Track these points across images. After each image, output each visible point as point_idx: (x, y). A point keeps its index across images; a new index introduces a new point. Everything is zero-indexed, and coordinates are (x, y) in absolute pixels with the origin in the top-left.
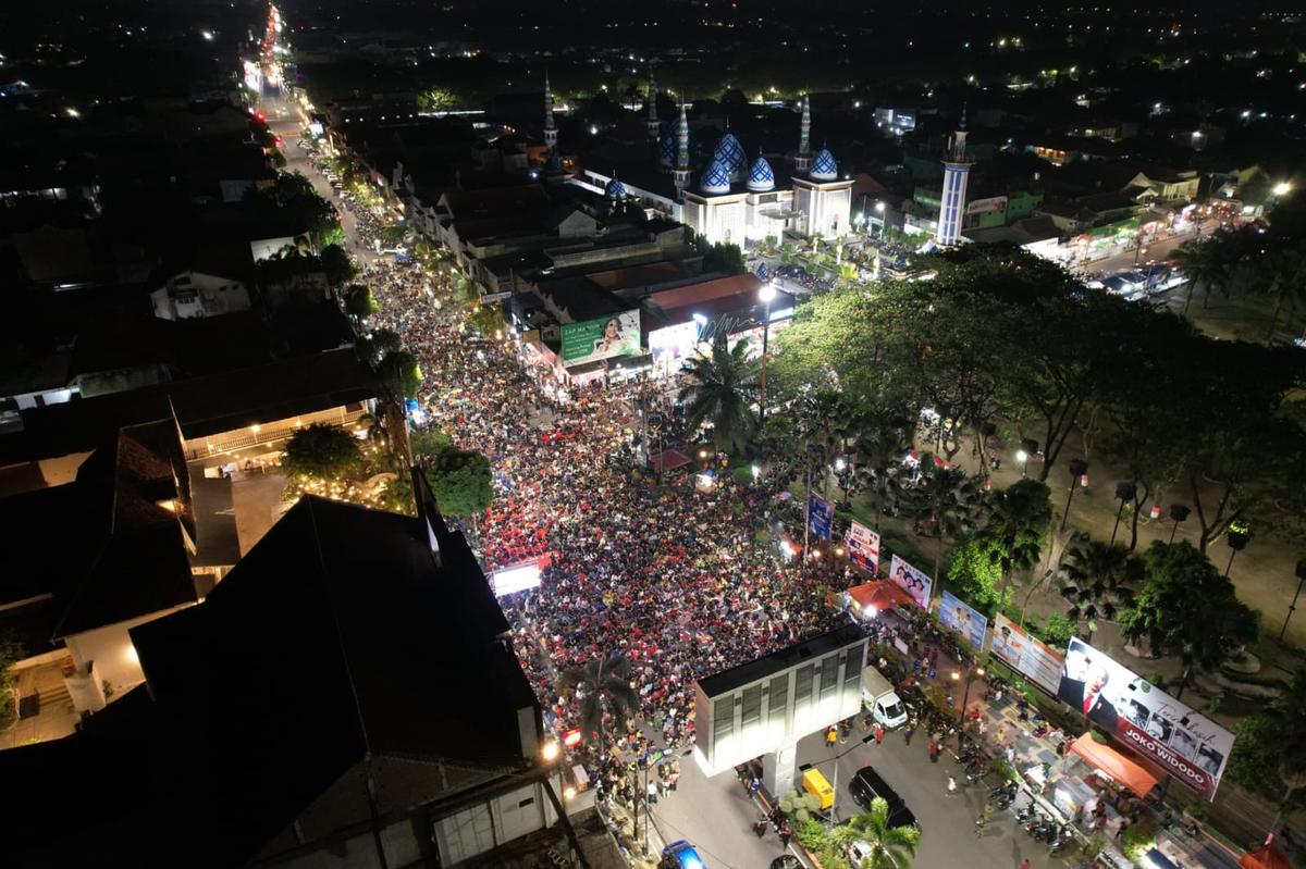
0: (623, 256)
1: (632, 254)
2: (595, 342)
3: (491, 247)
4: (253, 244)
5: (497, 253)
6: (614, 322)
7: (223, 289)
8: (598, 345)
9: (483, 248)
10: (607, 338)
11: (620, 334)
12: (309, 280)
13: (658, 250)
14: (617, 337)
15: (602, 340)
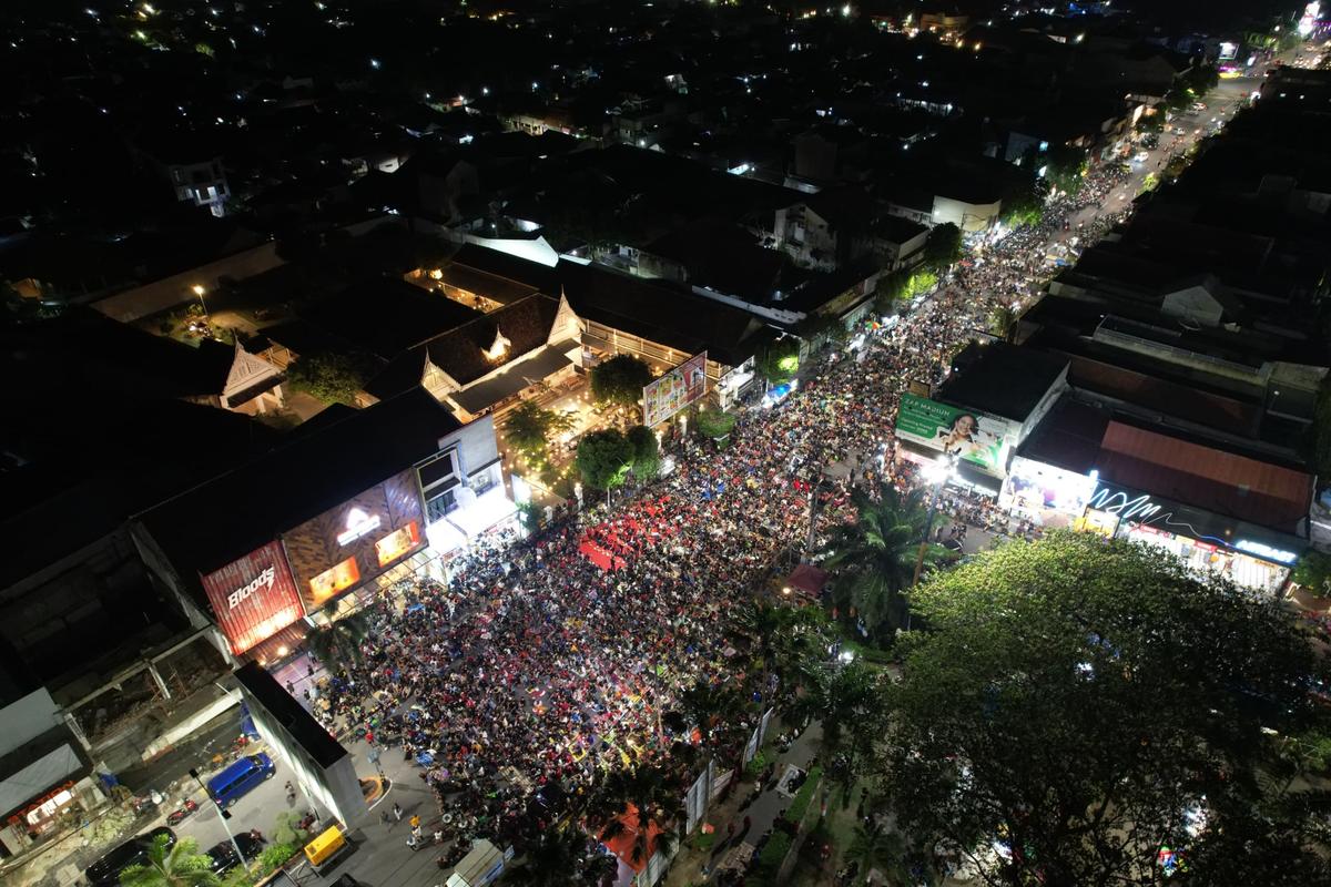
0: (1197, 365)
1: (1211, 369)
2: (940, 429)
3: (1069, 287)
4: (936, 198)
5: (1074, 296)
6: (968, 420)
7: (821, 227)
8: (942, 434)
9: (1061, 284)
10: (954, 432)
11: (974, 437)
12: (885, 246)
13: (1259, 381)
14: (968, 437)
15: (948, 431)
